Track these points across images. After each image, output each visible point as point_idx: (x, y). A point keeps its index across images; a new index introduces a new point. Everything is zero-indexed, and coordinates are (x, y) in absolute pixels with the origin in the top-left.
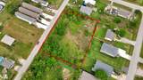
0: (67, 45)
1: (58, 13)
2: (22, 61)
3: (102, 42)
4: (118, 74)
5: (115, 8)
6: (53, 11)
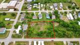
2: (65, 43)
5: (20, 20)
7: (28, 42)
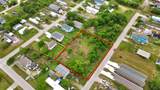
3: (61, 43)
6: (100, 81)
7: (96, 83)
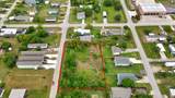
0: (84, 73)
1: (60, 49)
3: (113, 59)
4: (140, 78)
6: (55, 49)
